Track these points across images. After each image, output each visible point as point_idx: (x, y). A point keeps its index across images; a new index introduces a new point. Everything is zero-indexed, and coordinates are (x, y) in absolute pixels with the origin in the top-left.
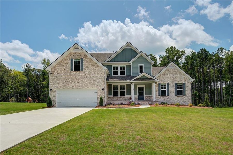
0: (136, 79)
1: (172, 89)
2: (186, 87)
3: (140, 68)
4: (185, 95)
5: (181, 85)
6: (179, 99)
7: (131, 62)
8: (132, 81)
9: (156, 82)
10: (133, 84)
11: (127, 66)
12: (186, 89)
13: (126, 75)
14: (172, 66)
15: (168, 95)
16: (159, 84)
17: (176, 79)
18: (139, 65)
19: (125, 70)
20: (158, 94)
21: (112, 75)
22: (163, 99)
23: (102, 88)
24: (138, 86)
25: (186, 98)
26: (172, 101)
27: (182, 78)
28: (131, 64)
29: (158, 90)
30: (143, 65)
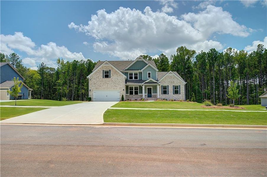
0: (146, 83)
1: (171, 90)
2: (181, 88)
3: (149, 75)
4: (180, 94)
5: (177, 87)
6: (176, 96)
7: (142, 70)
8: (143, 84)
9: (159, 85)
10: (144, 86)
11: (139, 72)
12: (181, 90)
13: (138, 79)
14: (171, 73)
15: (168, 94)
16: (162, 86)
17: (174, 83)
18: (148, 72)
19: (138, 76)
20: (161, 93)
21: (129, 79)
22: (164, 96)
23: (123, 89)
24: (147, 87)
25: (180, 95)
26: (171, 98)
27: (178, 82)
28: (142, 72)
29: (161, 90)
30: (150, 72)
